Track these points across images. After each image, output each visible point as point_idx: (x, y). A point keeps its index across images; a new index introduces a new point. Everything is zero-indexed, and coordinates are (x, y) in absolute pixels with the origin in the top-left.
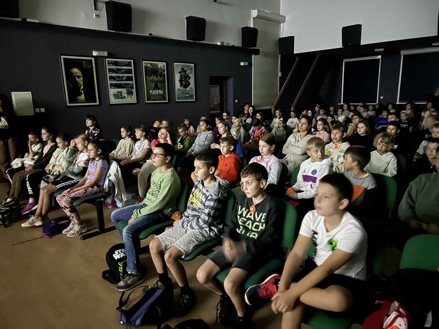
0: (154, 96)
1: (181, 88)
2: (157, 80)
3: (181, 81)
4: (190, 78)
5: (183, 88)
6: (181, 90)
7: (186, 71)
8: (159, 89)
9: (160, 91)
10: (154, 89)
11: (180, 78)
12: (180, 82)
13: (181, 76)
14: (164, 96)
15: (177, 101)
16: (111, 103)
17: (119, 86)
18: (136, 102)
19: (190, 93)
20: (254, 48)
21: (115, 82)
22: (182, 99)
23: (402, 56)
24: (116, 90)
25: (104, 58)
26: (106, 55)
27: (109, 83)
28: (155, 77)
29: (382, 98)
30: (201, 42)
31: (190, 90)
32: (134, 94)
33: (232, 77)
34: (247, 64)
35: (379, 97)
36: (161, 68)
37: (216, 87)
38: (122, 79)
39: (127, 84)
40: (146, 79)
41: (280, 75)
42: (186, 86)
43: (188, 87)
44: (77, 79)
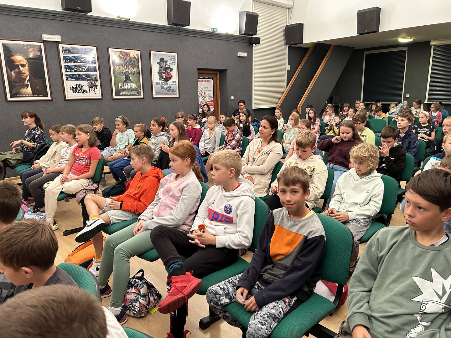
0: (124, 90)
1: (161, 81)
3: (160, 73)
4: (172, 70)
7: (167, 61)
8: (131, 82)
9: (132, 84)
10: (125, 82)
11: (159, 69)
13: (161, 67)
14: (137, 90)
15: (154, 96)
16: (67, 98)
17: (78, 78)
18: (101, 97)
19: (173, 87)
20: (254, 36)
21: (72, 73)
22: (162, 94)
23: (433, 47)
24: (73, 83)
25: (57, 43)
26: (60, 40)
27: (64, 73)
28: (126, 68)
29: (408, 96)
30: (185, 27)
31: (173, 85)
32: (99, 87)
33: (227, 70)
34: (245, 55)
35: (405, 96)
36: (134, 58)
37: (208, 81)
38: (82, 69)
39: (88, 76)
40: (114, 70)
41: (288, 68)
42: (167, 79)
43: (169, 80)
44: (21, 69)
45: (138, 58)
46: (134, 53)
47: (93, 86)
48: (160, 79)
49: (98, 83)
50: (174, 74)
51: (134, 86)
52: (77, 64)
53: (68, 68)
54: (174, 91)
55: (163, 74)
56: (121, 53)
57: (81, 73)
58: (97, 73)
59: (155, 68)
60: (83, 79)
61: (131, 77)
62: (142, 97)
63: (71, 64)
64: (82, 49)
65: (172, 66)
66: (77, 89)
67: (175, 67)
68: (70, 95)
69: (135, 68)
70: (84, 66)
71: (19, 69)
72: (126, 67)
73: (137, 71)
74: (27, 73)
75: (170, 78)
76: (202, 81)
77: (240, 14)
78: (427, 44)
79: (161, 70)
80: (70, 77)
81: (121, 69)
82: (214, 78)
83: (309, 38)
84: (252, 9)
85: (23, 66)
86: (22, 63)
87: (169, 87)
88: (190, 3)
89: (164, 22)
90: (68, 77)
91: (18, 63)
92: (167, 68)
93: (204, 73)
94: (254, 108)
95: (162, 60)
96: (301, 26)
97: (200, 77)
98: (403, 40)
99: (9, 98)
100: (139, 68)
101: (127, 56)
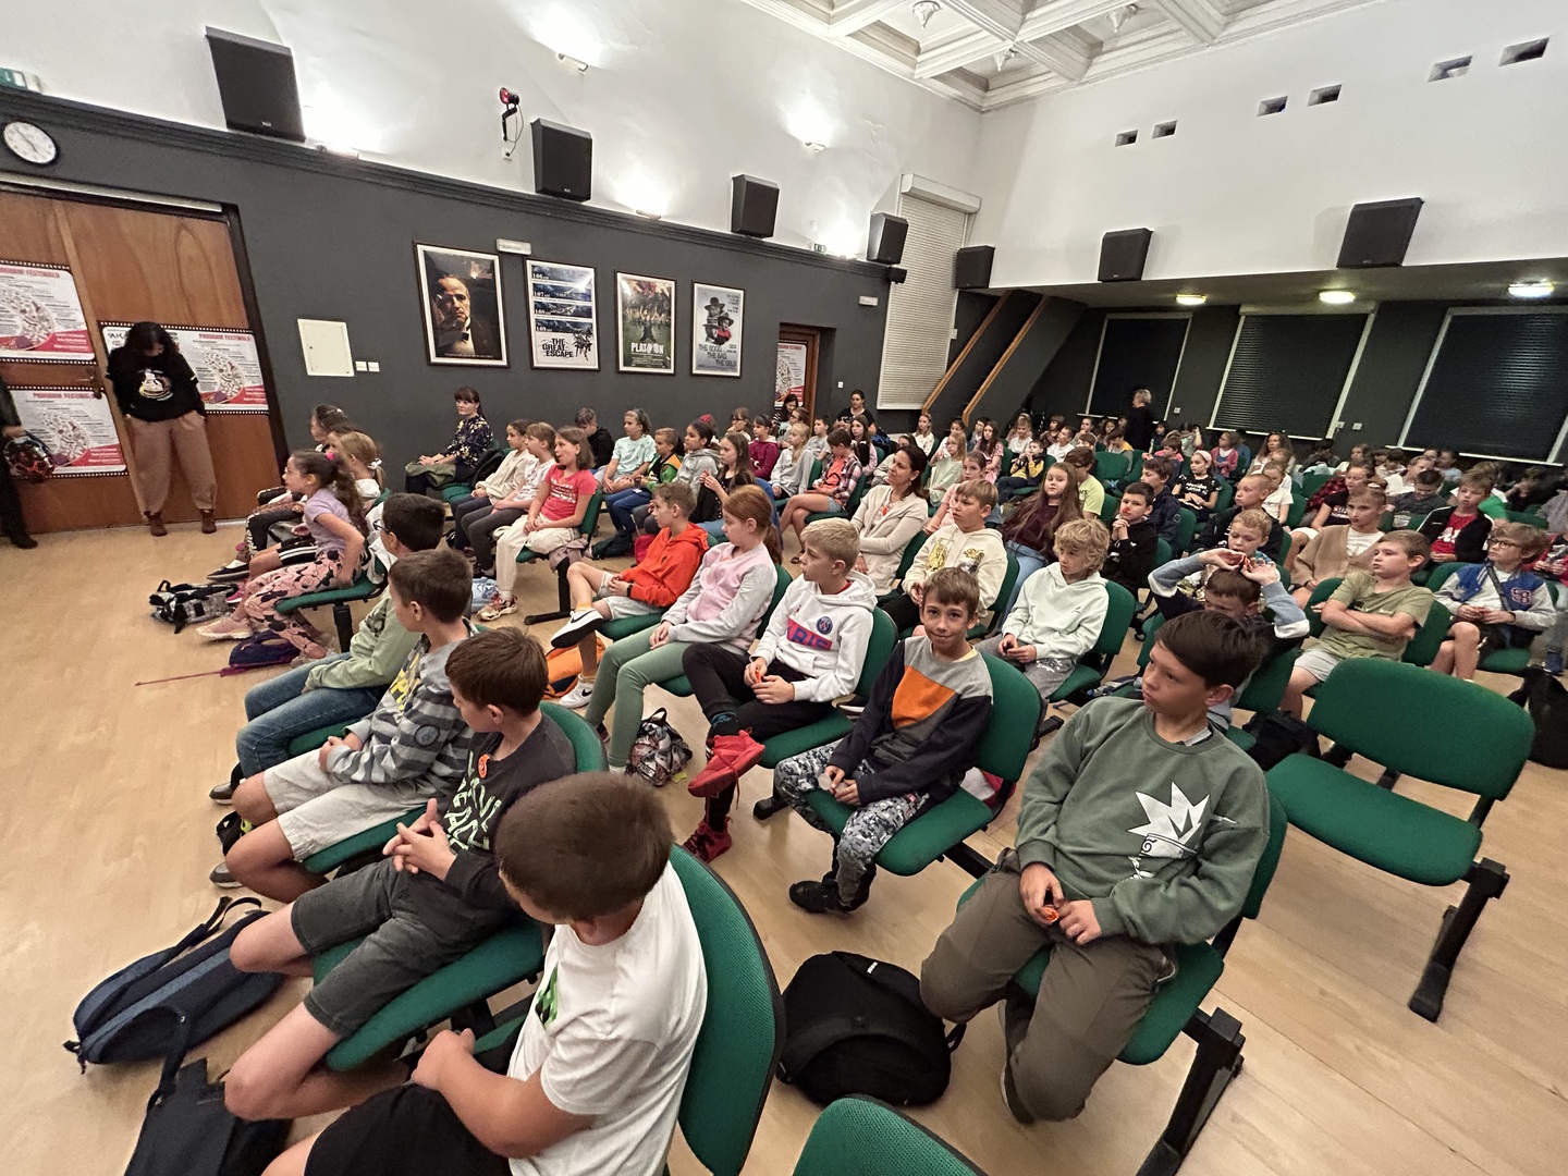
0: (640, 356)
1: (709, 344)
2: (650, 320)
3: (709, 327)
4: (731, 322)
5: (713, 345)
6: (708, 348)
7: (724, 305)
8: (654, 341)
9: (656, 345)
10: (643, 340)
11: (708, 320)
12: (707, 329)
13: (711, 315)
14: (664, 358)
15: (694, 372)
16: (536, 365)
17: (558, 327)
18: (597, 367)
19: (730, 356)
20: (895, 266)
21: (547, 317)
22: (709, 368)
23: (1243, 318)
24: (549, 336)
25: (524, 258)
26: (529, 253)
27: (533, 317)
29: (1177, 410)
30: (764, 240)
31: (731, 351)
32: (594, 347)
33: (833, 330)
34: (873, 301)
35: (1172, 409)
36: (663, 294)
37: (797, 348)
38: (566, 311)
39: (576, 325)
40: (624, 317)
41: (953, 334)
42: (721, 340)
43: (724, 343)
44: (457, 303)
45: (670, 295)
46: (663, 286)
47: (583, 345)
48: (707, 340)
49: (593, 340)
50: (736, 330)
51: (659, 349)
52: (557, 301)
53: (540, 306)
54: (731, 365)
55: (714, 331)
56: (639, 284)
57: (563, 319)
58: (593, 320)
59: (701, 317)
60: (566, 330)
61: (654, 332)
62: (672, 371)
63: (546, 300)
64: (568, 271)
65: (732, 316)
66: (554, 349)
67: (737, 318)
68: (541, 359)
69: (663, 315)
70: (570, 306)
71: (453, 303)
72: (645, 312)
73: (667, 321)
74: (468, 313)
75: (727, 339)
76: (787, 347)
77: (874, 219)
78: (1233, 312)
79: (712, 321)
80: (544, 325)
81: (637, 315)
82: (810, 345)
83: (1002, 279)
84: (897, 212)
85: (461, 298)
86: (459, 292)
87: (723, 356)
88: (778, 190)
89: (725, 229)
90: (540, 323)
91: (451, 293)
92: (724, 320)
93: (791, 332)
94: (879, 407)
95: (714, 301)
96: (989, 253)
97: (783, 340)
98: (1187, 300)
99: (434, 359)
100: (670, 314)
101: (650, 289)
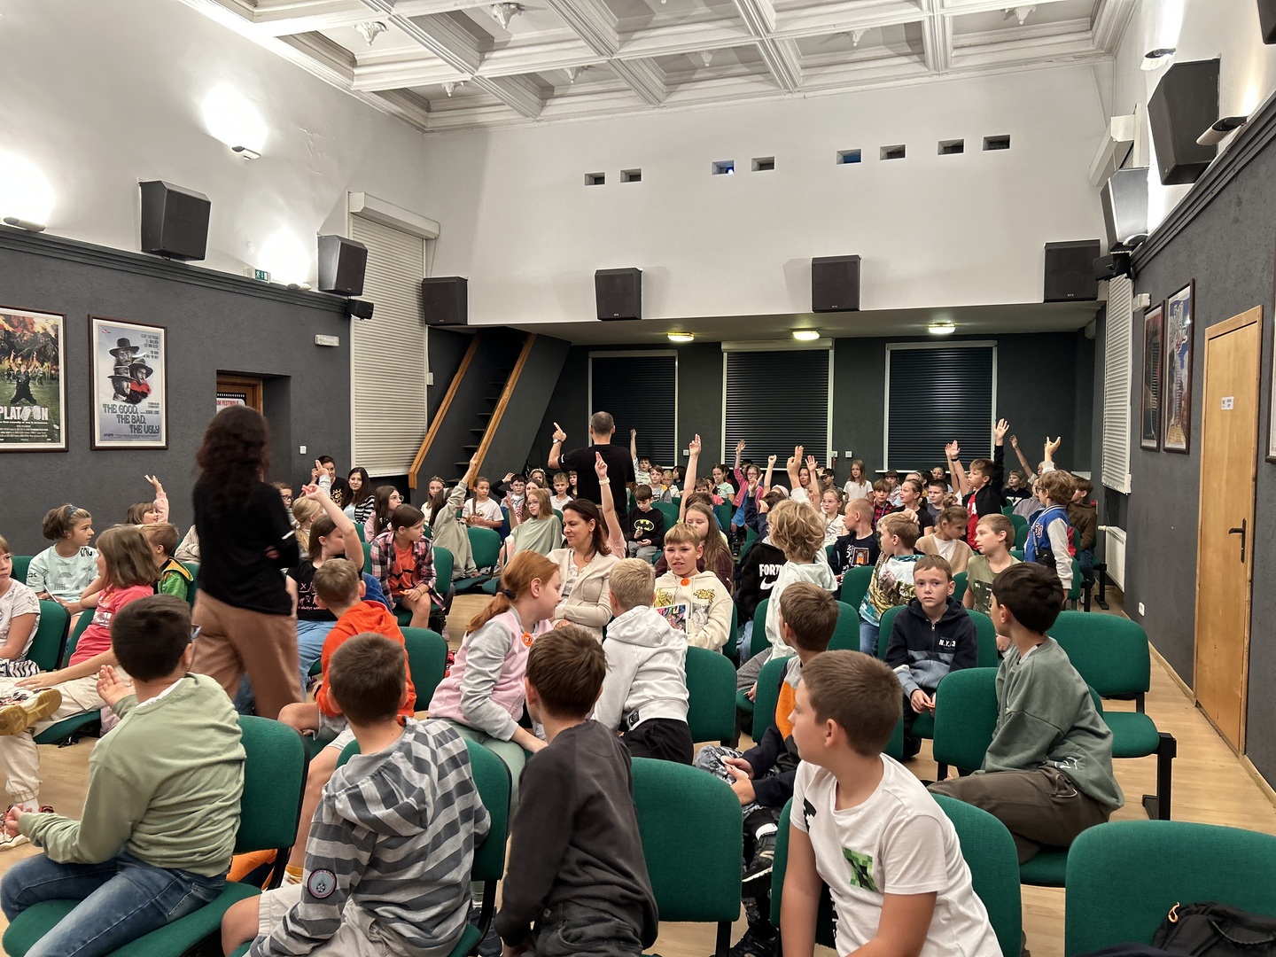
0: (11, 425)
1: (118, 403)
2: (26, 372)
3: (117, 380)
4: (149, 372)
5: (124, 404)
6: (117, 409)
7: (137, 349)
8: (33, 402)
9: (36, 409)
10: (15, 402)
11: (116, 370)
12: (113, 382)
13: (119, 363)
14: (50, 427)
15: (98, 444)
19: (149, 419)
20: (356, 298)
22: (120, 437)
28: (20, 362)
31: (150, 412)
33: (289, 376)
34: (332, 341)
36: (46, 334)
42: (135, 397)
43: (140, 401)
45: (57, 336)
46: (45, 322)
48: (115, 397)
51: (41, 413)
54: (153, 431)
55: (125, 384)
56: (9, 320)
59: (104, 366)
62: (62, 445)
69: (46, 364)
73: (53, 372)
78: (716, 346)
79: (121, 371)
81: (6, 365)
82: (250, 399)
83: (480, 314)
87: (141, 419)
88: (209, 202)
92: (138, 367)
93: (232, 383)
95: (123, 343)
97: (223, 394)
100: (57, 364)
101: (25, 327)
